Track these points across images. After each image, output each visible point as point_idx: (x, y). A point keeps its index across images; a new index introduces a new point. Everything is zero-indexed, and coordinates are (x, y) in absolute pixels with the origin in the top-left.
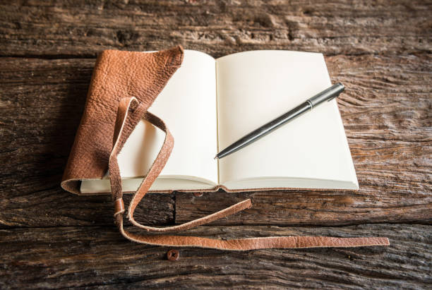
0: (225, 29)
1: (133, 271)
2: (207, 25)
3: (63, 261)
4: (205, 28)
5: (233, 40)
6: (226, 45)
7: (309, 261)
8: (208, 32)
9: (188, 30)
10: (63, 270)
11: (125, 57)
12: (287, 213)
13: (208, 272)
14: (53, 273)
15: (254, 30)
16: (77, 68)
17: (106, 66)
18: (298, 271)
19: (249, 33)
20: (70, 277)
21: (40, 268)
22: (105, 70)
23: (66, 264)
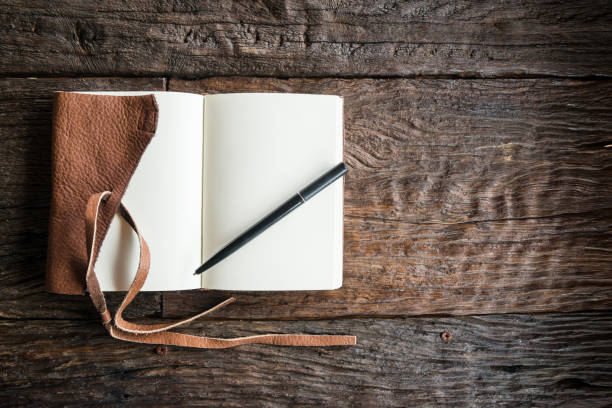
0: (221, 22)
1: (128, 364)
2: (195, 13)
3: (65, 354)
4: (193, 17)
5: (230, 45)
6: (221, 56)
7: (282, 357)
8: (198, 27)
9: (170, 22)
10: (67, 362)
11: (87, 105)
12: (268, 310)
13: (193, 367)
14: (60, 364)
15: (261, 24)
16: (33, 98)
17: (66, 121)
18: (271, 366)
19: (253, 29)
20: (74, 368)
21: (47, 360)
22: (65, 128)
23: (68, 357)
